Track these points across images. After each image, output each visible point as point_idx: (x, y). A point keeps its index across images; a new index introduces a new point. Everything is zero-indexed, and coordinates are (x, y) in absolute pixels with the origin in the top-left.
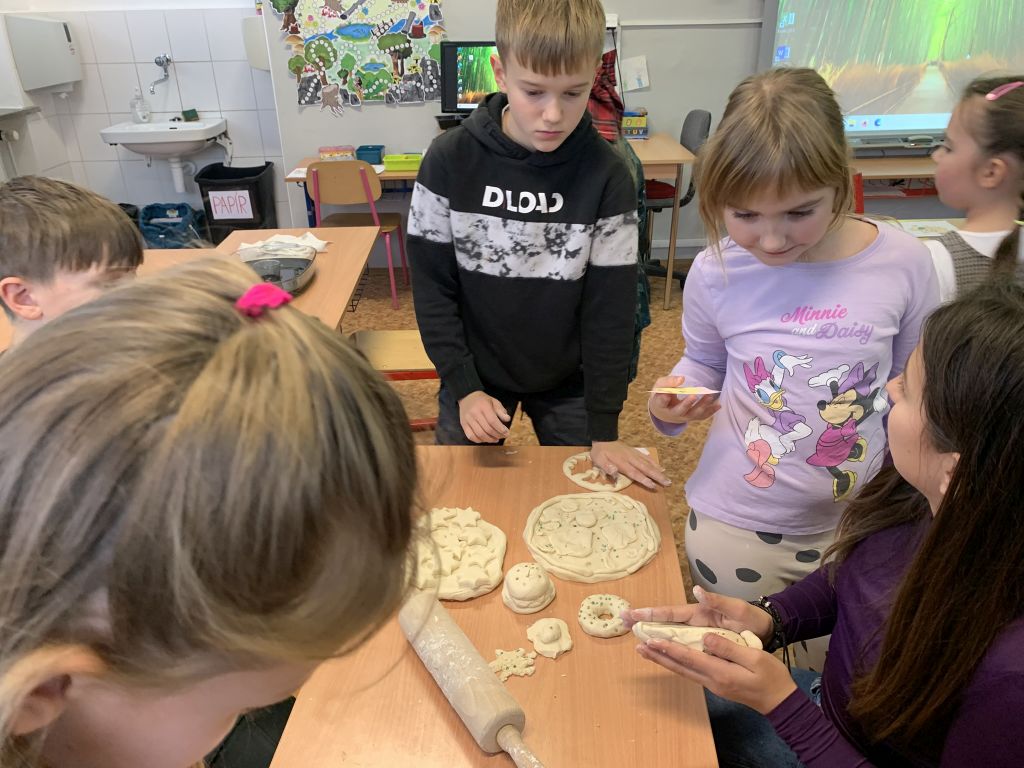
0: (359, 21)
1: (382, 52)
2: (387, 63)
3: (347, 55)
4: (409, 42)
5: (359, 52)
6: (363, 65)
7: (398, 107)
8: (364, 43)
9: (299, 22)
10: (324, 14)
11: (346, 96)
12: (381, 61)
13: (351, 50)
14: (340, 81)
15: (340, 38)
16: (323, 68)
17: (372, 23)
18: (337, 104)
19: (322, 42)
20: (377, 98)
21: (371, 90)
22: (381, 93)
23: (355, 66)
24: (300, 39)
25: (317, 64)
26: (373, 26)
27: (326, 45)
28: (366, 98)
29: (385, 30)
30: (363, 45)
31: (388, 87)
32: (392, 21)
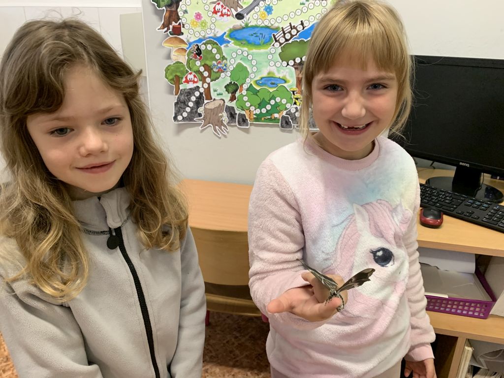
0: (259, 23)
1: (285, 63)
2: (288, 78)
3: (239, 65)
5: (254, 62)
6: (258, 78)
7: (294, 131)
8: (262, 51)
9: (183, 21)
10: (215, 12)
11: (232, 115)
12: (281, 76)
13: (245, 59)
14: (227, 97)
15: (232, 44)
16: (208, 80)
17: (276, 25)
18: (220, 123)
19: (209, 47)
20: (271, 120)
21: (264, 111)
22: (276, 115)
23: (248, 80)
24: (182, 41)
25: (201, 74)
26: (277, 29)
27: (214, 51)
28: (258, 118)
29: (292, 36)
30: (261, 54)
31: (286, 109)
32: (302, 24)
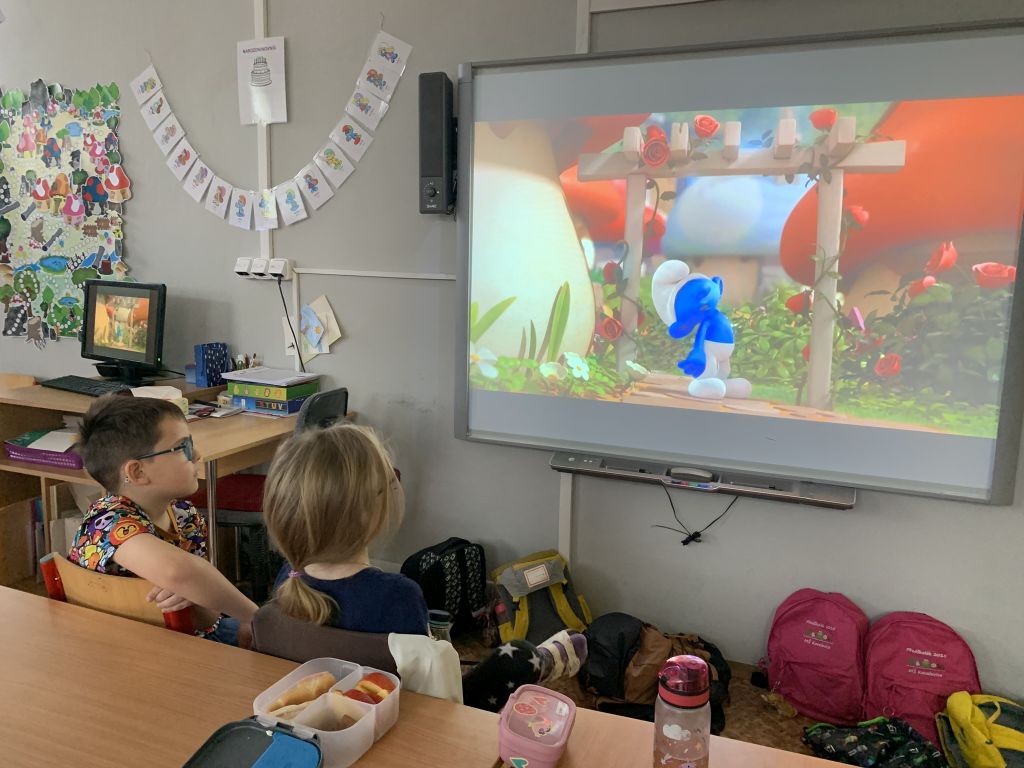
0: (57, 254)
1: (76, 286)
2: (79, 297)
3: (48, 287)
4: (99, 277)
5: (57, 285)
6: (60, 298)
8: (61, 276)
9: (10, 251)
10: (31, 245)
11: (46, 330)
12: (74, 296)
14: (42, 314)
15: (42, 271)
17: (67, 255)
18: (38, 338)
19: (29, 273)
20: (71, 334)
21: (66, 326)
22: (74, 330)
23: (54, 300)
24: (10, 268)
25: (24, 294)
26: (68, 259)
27: (32, 276)
28: (62, 334)
29: (79, 264)
30: (59, 278)
32: (84, 255)
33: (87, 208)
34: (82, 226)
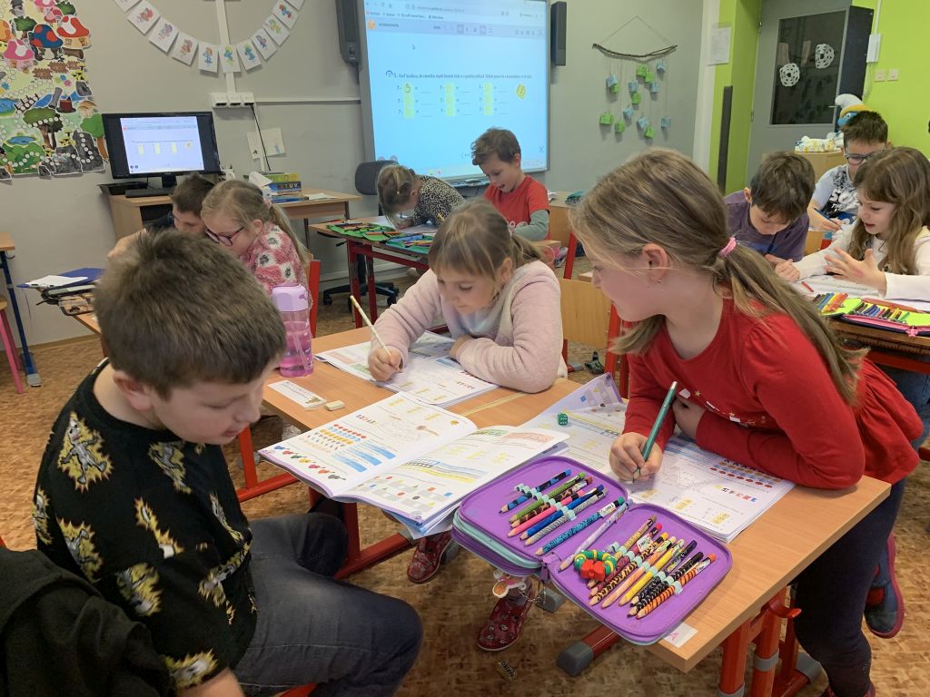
1: (30, 126)
2: (36, 136)
4: (58, 116)
6: (9, 138)
7: (53, 177)
8: (8, 117)
12: (29, 135)
17: (15, 97)
20: (29, 170)
21: (21, 164)
22: (34, 166)
26: (16, 100)
28: (16, 172)
29: (31, 105)
30: (6, 119)
31: (41, 160)
32: (36, 96)
33: (36, 53)
34: (31, 70)
